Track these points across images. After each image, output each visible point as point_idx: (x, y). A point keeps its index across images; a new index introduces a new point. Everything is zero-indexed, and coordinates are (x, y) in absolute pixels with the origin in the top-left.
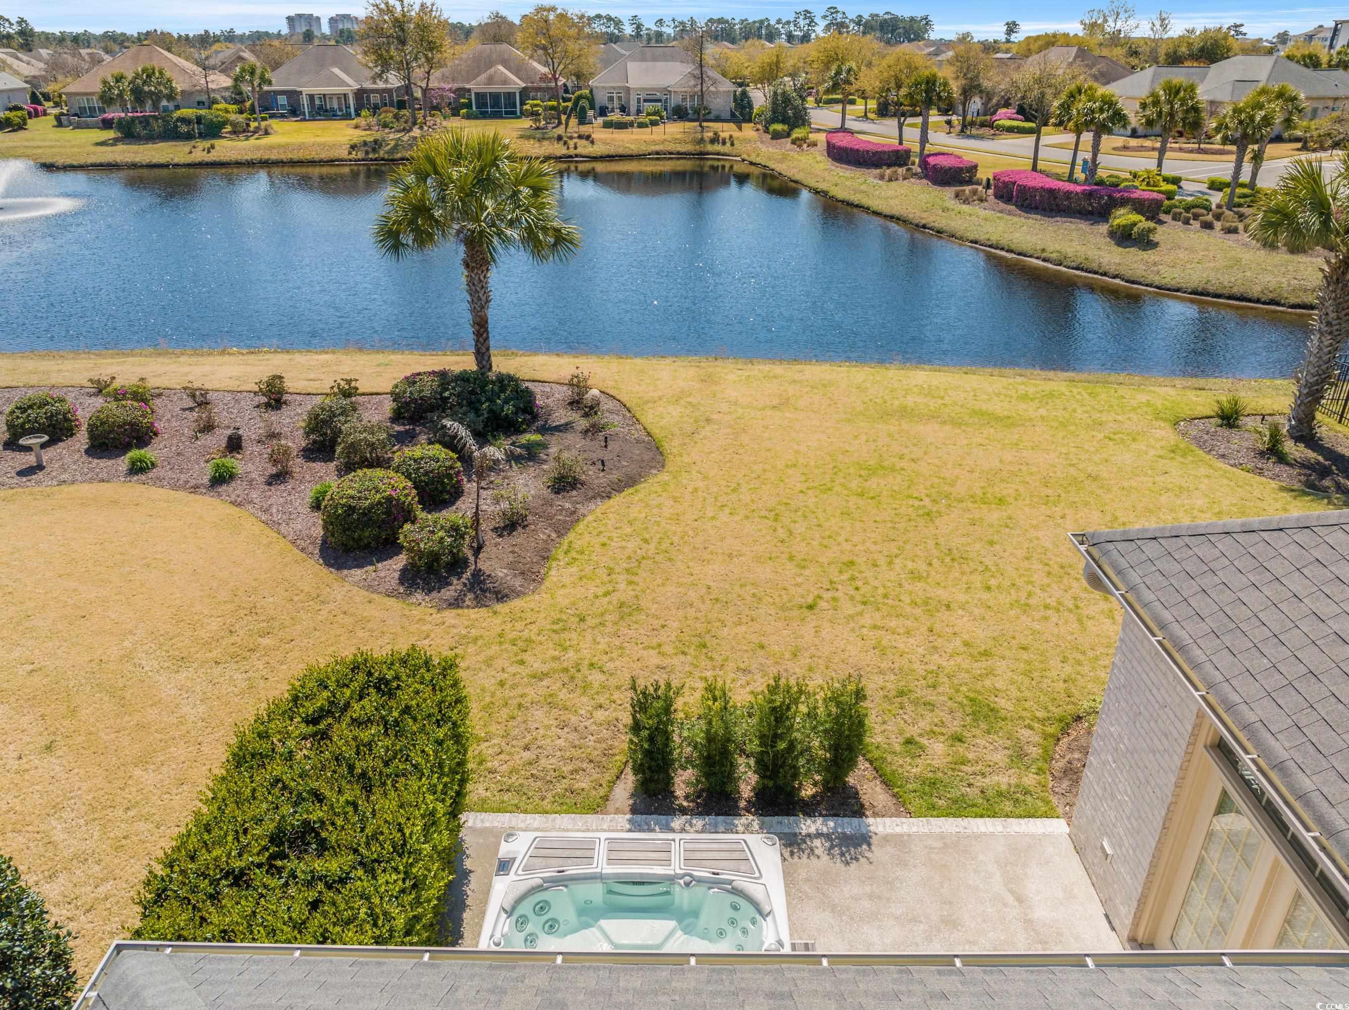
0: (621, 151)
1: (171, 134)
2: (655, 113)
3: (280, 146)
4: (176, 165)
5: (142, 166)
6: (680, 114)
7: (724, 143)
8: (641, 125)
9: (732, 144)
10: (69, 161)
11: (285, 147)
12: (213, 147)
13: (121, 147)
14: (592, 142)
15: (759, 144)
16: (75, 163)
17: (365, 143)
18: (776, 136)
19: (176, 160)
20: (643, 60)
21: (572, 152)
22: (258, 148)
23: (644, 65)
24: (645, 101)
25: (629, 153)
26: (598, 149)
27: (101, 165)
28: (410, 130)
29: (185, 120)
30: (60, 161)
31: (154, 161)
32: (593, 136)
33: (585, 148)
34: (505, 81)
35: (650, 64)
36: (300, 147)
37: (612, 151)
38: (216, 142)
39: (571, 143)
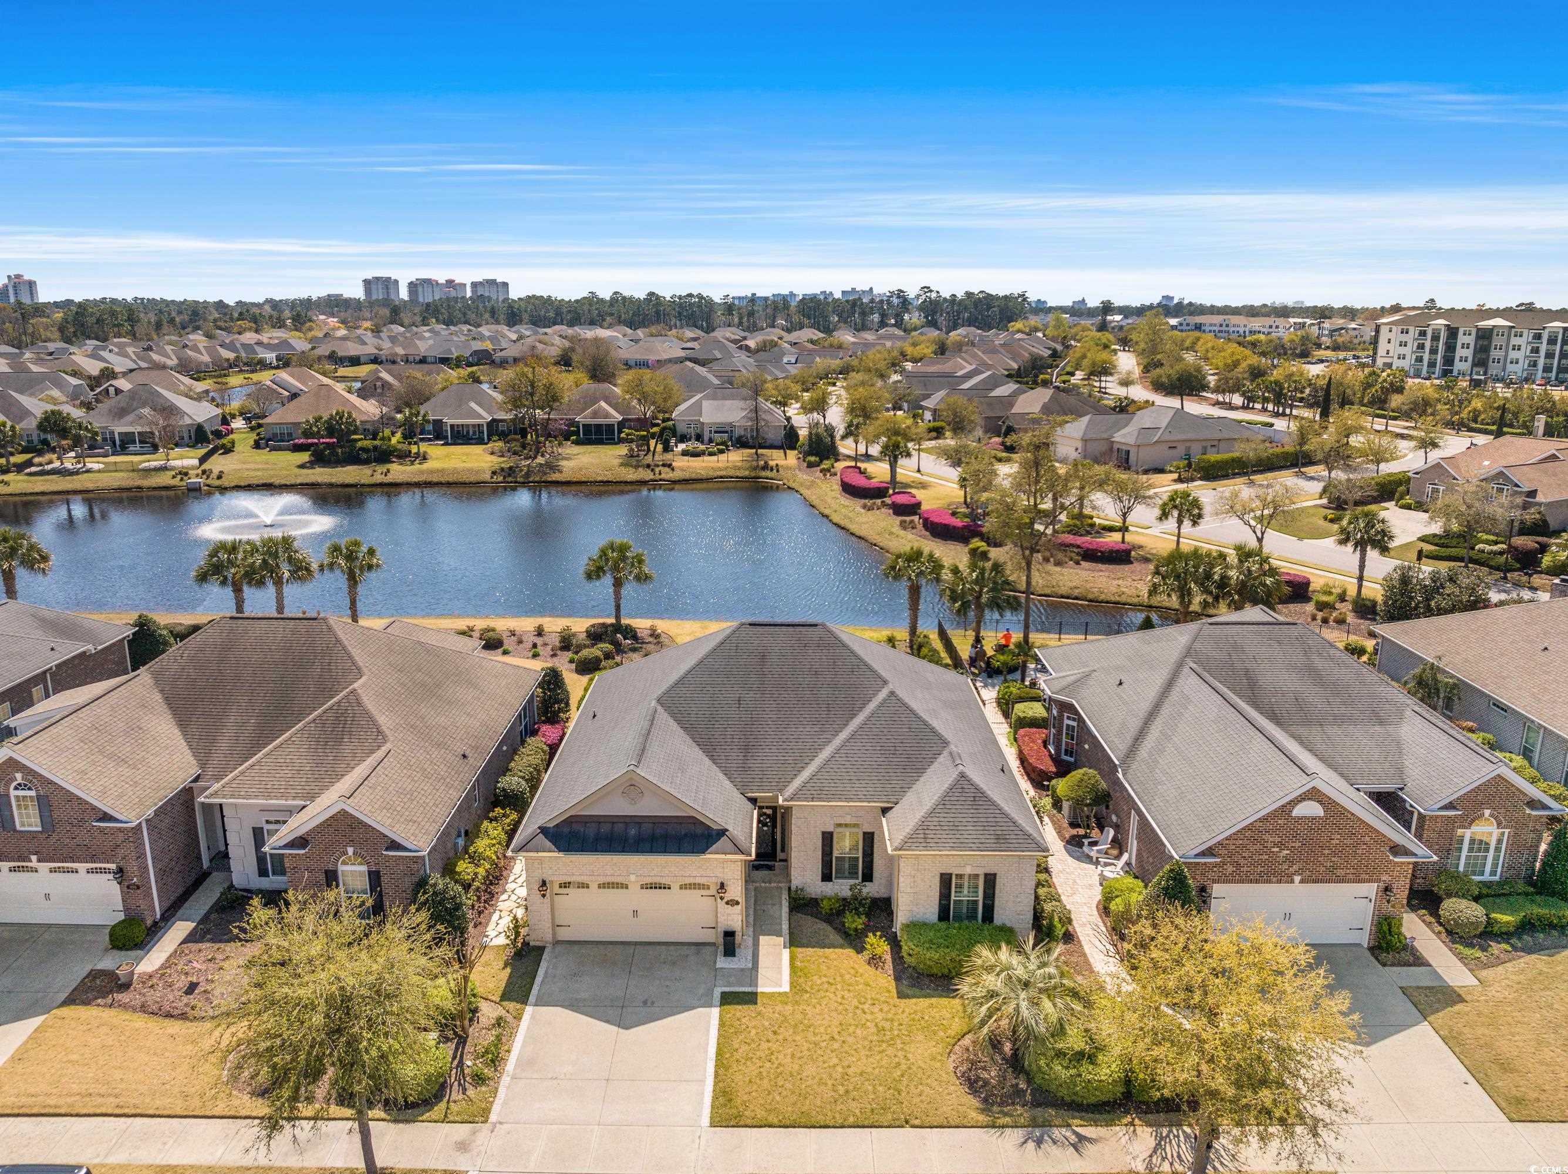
0: (694, 476)
1: (355, 458)
2: (722, 444)
3: (438, 471)
4: (363, 485)
5: (337, 486)
6: (741, 443)
7: (772, 470)
8: (711, 454)
9: (778, 471)
10: (283, 482)
11: (442, 471)
12: (388, 471)
13: (318, 470)
14: (673, 469)
15: (797, 471)
16: (288, 483)
17: (502, 469)
18: (811, 465)
19: (362, 482)
20: (714, 399)
21: (657, 477)
22: (422, 472)
23: (715, 403)
24: (716, 432)
25: (700, 477)
26: (677, 475)
27: (307, 484)
28: (535, 457)
29: (362, 449)
30: (277, 481)
31: (347, 482)
32: (674, 464)
33: (666, 474)
34: (607, 415)
35: (721, 402)
36: (455, 471)
37: (687, 476)
38: (389, 466)
39: (657, 470)
